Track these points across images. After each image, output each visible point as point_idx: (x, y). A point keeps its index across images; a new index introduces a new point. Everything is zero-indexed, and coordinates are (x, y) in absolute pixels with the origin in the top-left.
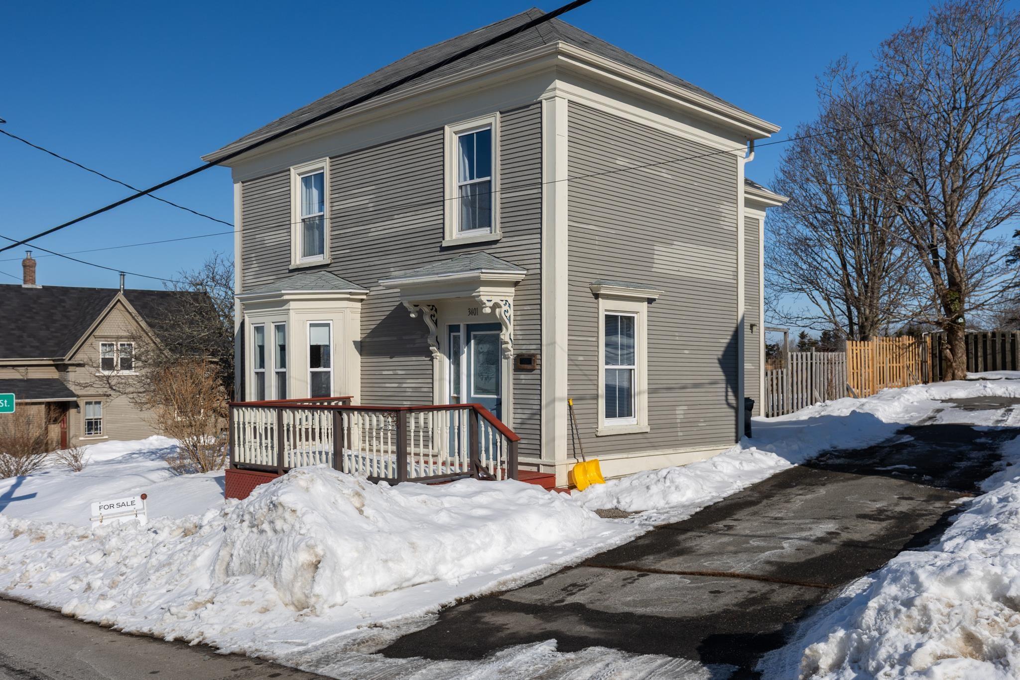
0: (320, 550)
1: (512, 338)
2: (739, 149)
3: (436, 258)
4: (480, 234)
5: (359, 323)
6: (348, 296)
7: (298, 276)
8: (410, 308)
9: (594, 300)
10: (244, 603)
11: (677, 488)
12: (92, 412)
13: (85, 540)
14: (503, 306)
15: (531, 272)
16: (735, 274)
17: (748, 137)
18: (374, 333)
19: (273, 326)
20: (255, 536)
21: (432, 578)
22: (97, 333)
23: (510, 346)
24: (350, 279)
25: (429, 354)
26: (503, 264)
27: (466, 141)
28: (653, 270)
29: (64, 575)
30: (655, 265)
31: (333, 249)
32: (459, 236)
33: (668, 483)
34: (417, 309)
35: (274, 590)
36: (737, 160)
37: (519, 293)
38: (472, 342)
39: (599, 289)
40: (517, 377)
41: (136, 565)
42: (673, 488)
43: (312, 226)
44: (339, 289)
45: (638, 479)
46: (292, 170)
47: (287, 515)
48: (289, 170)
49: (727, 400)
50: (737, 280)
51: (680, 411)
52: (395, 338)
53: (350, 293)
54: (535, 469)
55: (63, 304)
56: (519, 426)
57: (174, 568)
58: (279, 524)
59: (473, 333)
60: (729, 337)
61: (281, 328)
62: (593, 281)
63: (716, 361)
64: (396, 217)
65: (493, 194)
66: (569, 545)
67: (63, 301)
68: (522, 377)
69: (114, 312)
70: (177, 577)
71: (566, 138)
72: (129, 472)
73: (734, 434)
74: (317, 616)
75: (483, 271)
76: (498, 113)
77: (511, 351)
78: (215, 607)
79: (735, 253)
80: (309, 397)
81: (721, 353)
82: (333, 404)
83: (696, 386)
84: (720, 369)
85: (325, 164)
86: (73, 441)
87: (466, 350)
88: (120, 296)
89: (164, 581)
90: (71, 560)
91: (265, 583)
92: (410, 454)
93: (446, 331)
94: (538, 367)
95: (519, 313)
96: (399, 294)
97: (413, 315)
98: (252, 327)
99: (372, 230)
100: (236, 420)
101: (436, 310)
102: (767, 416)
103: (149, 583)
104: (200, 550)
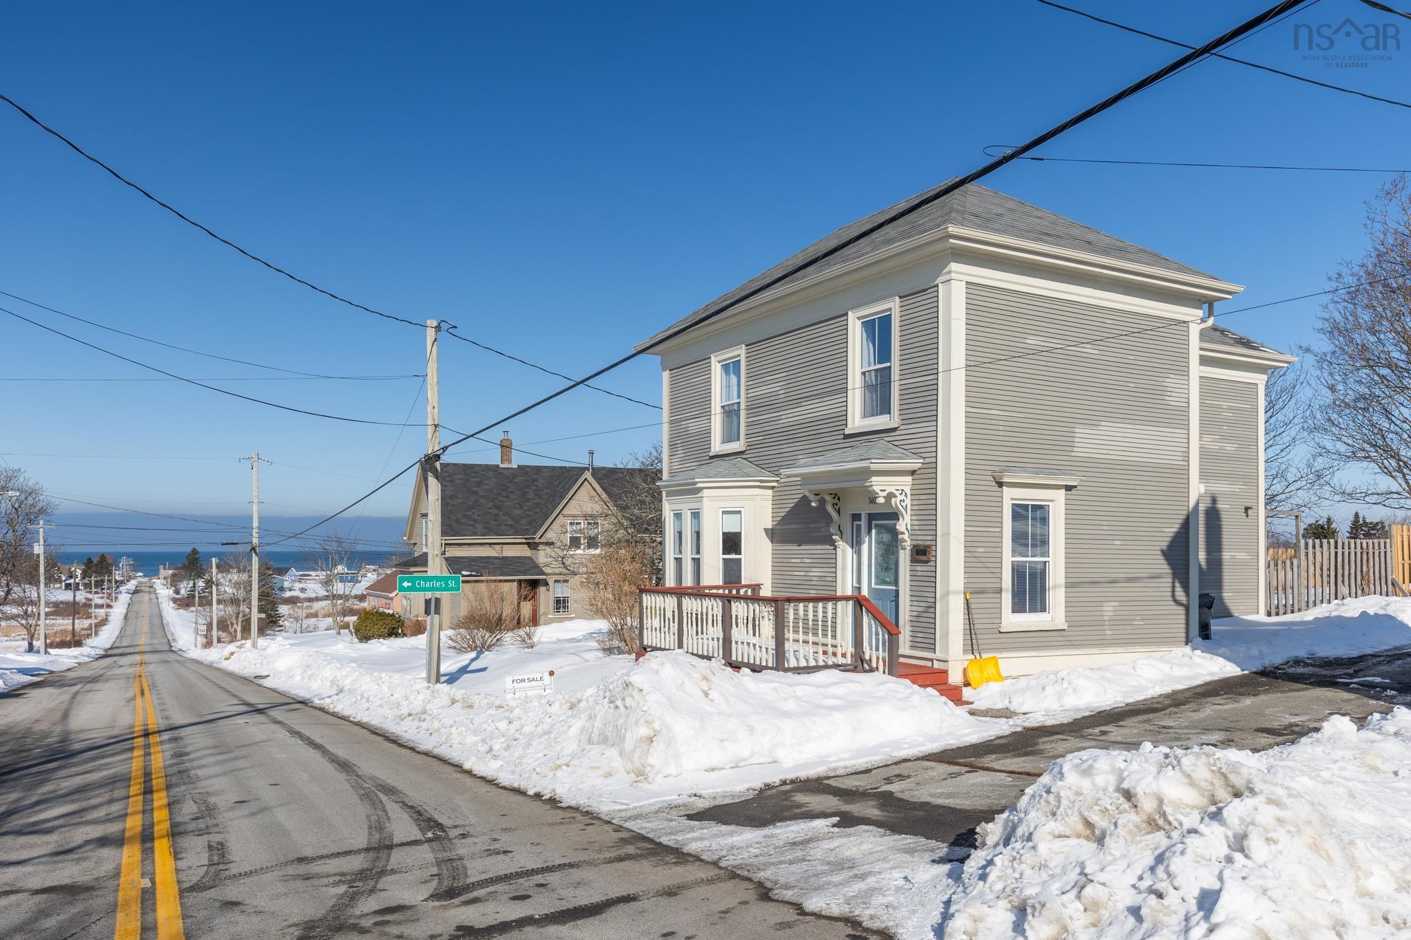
0: (657, 726)
1: (909, 528)
2: (1192, 315)
3: (840, 446)
4: (881, 422)
5: (771, 511)
6: (759, 484)
7: (717, 462)
8: (812, 497)
9: (997, 489)
10: (593, 768)
11: (1074, 689)
12: (560, 591)
13: (501, 710)
14: (898, 495)
15: (927, 460)
16: (1186, 454)
17: (1204, 299)
18: (784, 521)
19: (689, 512)
20: (612, 710)
21: (771, 760)
22: (565, 512)
23: (906, 537)
24: (763, 466)
25: (832, 543)
26: (899, 453)
27: (868, 326)
28: (1073, 454)
29: (477, 738)
30: (1075, 449)
31: (748, 436)
32: (861, 424)
33: (1065, 684)
34: (819, 497)
35: (619, 758)
36: (1188, 327)
37: (916, 482)
38: (873, 531)
39: (1002, 478)
40: (914, 568)
41: (527, 732)
42: (1070, 690)
43: (730, 413)
44: (750, 477)
45: (1036, 678)
46: (713, 357)
47: (635, 694)
48: (710, 358)
49: (1173, 596)
50: (1188, 461)
51: (1109, 609)
52: (802, 526)
53: (761, 481)
54: (929, 664)
55: (536, 483)
56: (915, 619)
57: (552, 736)
58: (629, 701)
59: (874, 522)
60: (1177, 526)
61: (696, 515)
62: (996, 469)
63: (1159, 553)
64: (804, 404)
65: (892, 383)
66: (921, 739)
67: (536, 480)
68: (919, 568)
69: (583, 488)
70: (553, 744)
71: (964, 321)
72: (572, 651)
73: (1184, 635)
74: (650, 783)
75: (873, 461)
76: (897, 298)
77: (907, 541)
78: (569, 769)
79: (1186, 431)
80: (721, 583)
81: (1166, 544)
82: (742, 592)
83: (1130, 580)
84: (1165, 562)
85: (741, 351)
86: (542, 620)
87: (867, 539)
88: (588, 475)
89: (543, 746)
90: (485, 726)
91: (613, 753)
92: (788, 640)
93: (849, 519)
94: (933, 559)
95: (915, 503)
96: (799, 483)
97: (813, 504)
98: (672, 513)
99: (783, 417)
100: (645, 605)
101: (839, 499)
102: (1269, 614)
103: (531, 748)
104: (574, 721)
